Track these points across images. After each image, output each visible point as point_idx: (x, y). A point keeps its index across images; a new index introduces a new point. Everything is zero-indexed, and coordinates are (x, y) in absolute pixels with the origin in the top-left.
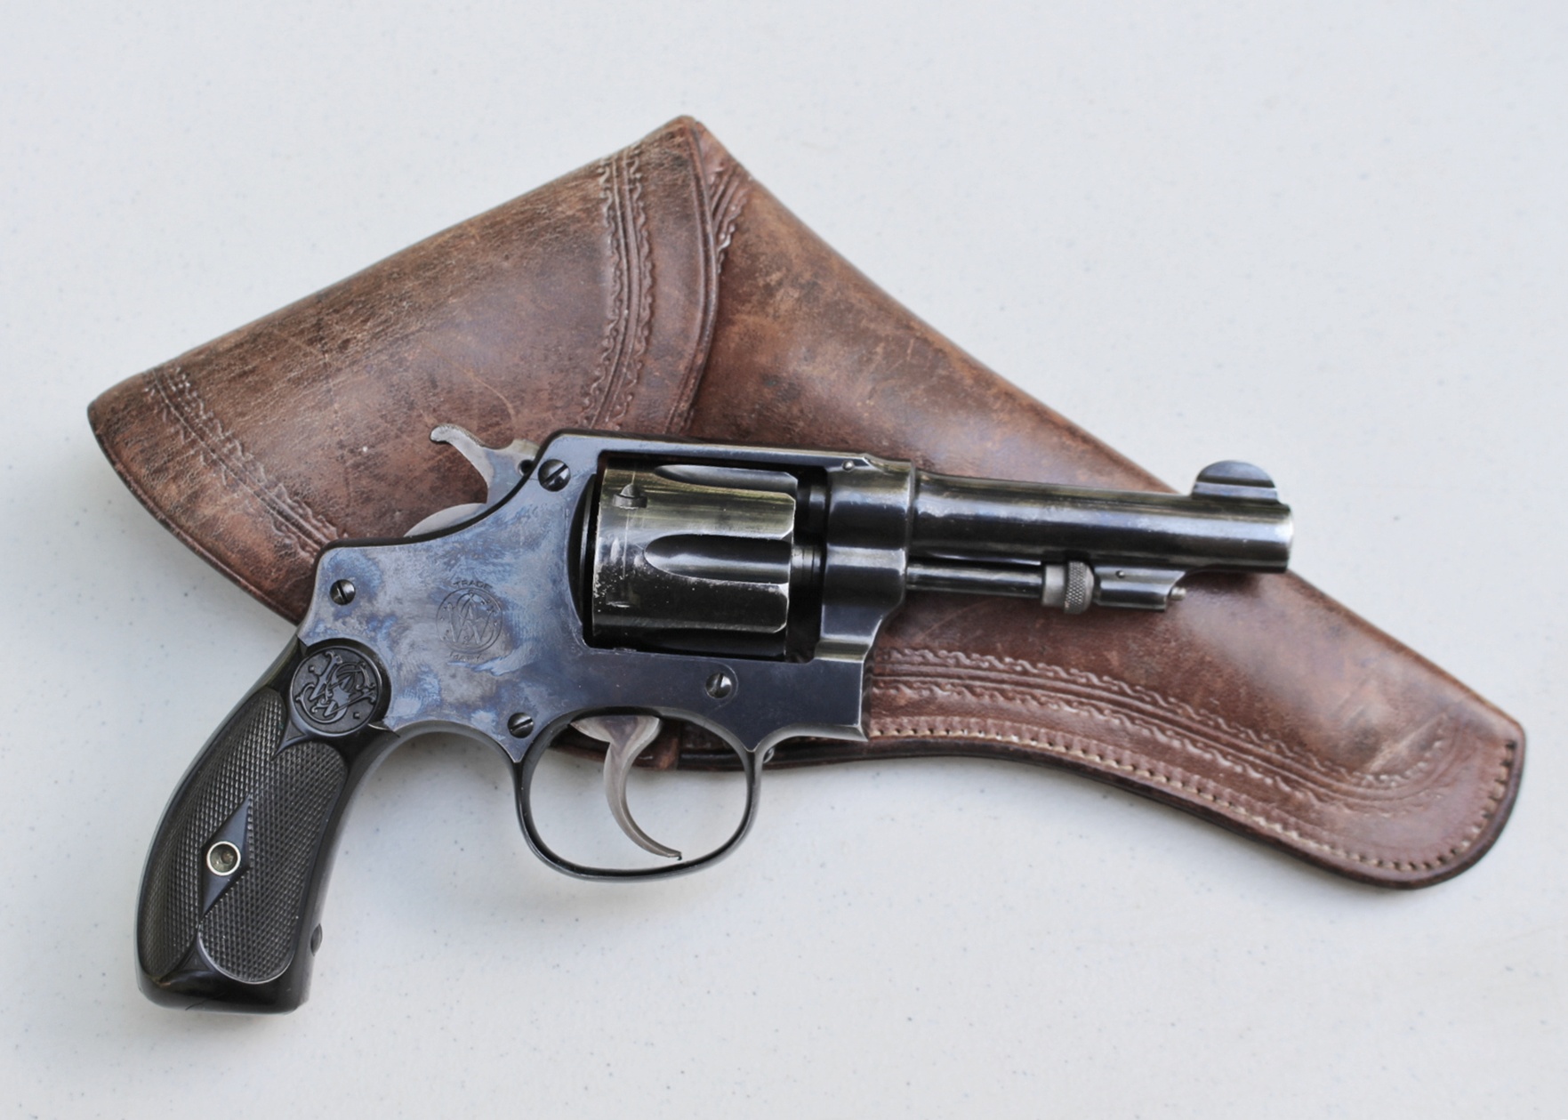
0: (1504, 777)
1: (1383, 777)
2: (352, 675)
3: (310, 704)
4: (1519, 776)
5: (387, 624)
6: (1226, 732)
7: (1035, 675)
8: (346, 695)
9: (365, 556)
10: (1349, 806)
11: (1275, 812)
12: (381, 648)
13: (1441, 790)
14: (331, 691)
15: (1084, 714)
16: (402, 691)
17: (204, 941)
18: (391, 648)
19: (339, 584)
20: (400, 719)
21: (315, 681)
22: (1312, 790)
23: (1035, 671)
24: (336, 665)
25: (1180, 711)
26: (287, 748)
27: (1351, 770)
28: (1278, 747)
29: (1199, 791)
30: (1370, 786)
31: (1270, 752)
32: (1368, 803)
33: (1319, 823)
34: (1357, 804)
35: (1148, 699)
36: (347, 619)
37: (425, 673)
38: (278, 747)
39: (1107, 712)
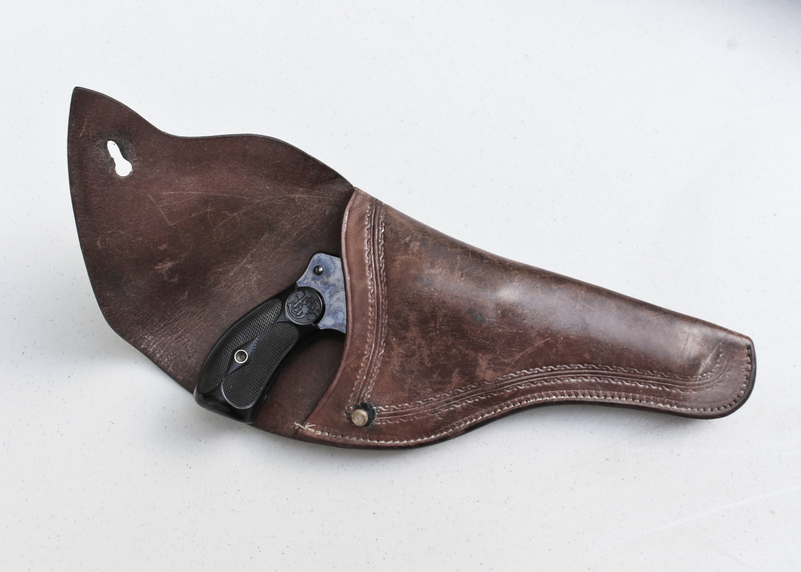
0: (749, 361)
1: (704, 375)
2: (312, 303)
3: (292, 309)
4: (755, 359)
5: (331, 288)
6: (639, 374)
7: (556, 371)
8: (307, 310)
9: (331, 260)
10: (695, 390)
11: (666, 400)
12: (326, 296)
13: (727, 373)
14: (302, 306)
15: (580, 381)
16: (328, 315)
17: (224, 386)
18: (330, 297)
19: (318, 267)
20: (324, 325)
21: (297, 300)
22: (678, 388)
23: (556, 369)
24: (307, 297)
25: (619, 370)
26: (279, 322)
27: (692, 377)
28: (661, 375)
29: (633, 400)
30: (700, 380)
31: (659, 377)
32: (701, 387)
33: (685, 400)
34: (697, 388)
35: (605, 369)
36: (317, 281)
37: (339, 311)
38: (275, 321)
39: (589, 377)
